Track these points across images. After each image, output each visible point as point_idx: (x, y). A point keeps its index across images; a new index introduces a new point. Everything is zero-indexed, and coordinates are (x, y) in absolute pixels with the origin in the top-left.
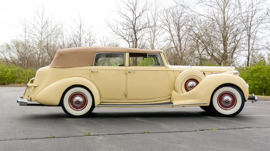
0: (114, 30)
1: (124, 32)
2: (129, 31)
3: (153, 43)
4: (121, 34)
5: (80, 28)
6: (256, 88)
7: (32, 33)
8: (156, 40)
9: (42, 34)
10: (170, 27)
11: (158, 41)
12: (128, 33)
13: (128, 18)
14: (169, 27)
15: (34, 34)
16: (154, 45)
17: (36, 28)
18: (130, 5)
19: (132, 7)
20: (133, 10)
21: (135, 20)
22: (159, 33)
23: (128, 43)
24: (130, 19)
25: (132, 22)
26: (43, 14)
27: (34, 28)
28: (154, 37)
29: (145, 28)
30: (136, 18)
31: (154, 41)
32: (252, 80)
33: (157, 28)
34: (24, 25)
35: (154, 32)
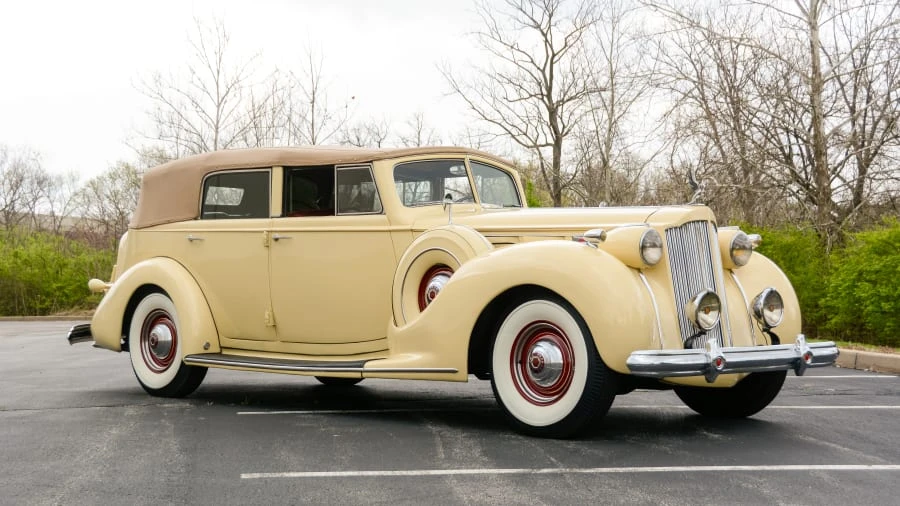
0: (476, 104)
5: (312, 102)
6: (884, 313)
7: (183, 123)
9: (217, 128)
15: (188, 127)
17: (198, 108)
21: (552, 64)
24: (533, 62)
25: (543, 71)
26: (219, 54)
30: (554, 55)
32: (874, 283)
34: (156, 95)
35: (609, 108)
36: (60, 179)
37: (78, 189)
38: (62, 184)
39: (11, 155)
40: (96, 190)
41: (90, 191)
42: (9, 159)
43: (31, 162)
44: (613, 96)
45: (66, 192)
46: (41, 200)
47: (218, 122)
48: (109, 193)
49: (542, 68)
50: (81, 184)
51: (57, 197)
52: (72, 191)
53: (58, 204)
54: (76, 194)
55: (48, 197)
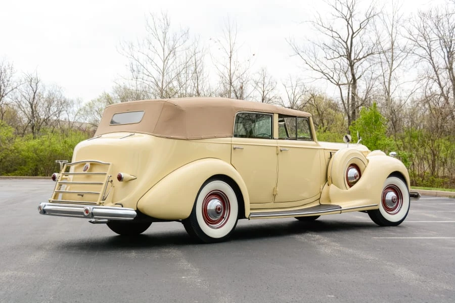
0: (308, 61)
1: (330, 64)
2: (339, 62)
3: (387, 86)
4: (323, 68)
5: (230, 58)
7: (145, 71)
8: (396, 79)
9: (163, 74)
10: (430, 50)
11: (401, 81)
12: (338, 66)
13: (335, 35)
14: (428, 50)
15: (148, 73)
16: (391, 91)
17: (153, 63)
18: (339, 7)
19: (345, 11)
20: (348, 17)
21: (352, 38)
22: (402, 63)
23: (338, 87)
24: (340, 37)
25: (346, 43)
26: (165, 33)
27: (148, 63)
28: (391, 72)
29: (372, 53)
30: (353, 33)
31: (390, 80)
33: (397, 52)
34: (129, 56)
35: (390, 62)
36: (72, 101)
37: (82, 107)
38: (74, 104)
39: (47, 89)
40: (91, 107)
41: (88, 108)
42: (47, 90)
43: (57, 93)
44: (392, 55)
45: (76, 108)
46: (63, 112)
47: (164, 71)
48: (97, 109)
49: (345, 41)
50: (83, 105)
51: (71, 111)
52: (79, 108)
53: (71, 114)
54: (80, 110)
55: (66, 111)
